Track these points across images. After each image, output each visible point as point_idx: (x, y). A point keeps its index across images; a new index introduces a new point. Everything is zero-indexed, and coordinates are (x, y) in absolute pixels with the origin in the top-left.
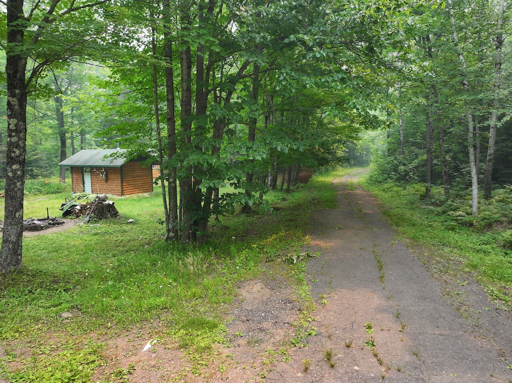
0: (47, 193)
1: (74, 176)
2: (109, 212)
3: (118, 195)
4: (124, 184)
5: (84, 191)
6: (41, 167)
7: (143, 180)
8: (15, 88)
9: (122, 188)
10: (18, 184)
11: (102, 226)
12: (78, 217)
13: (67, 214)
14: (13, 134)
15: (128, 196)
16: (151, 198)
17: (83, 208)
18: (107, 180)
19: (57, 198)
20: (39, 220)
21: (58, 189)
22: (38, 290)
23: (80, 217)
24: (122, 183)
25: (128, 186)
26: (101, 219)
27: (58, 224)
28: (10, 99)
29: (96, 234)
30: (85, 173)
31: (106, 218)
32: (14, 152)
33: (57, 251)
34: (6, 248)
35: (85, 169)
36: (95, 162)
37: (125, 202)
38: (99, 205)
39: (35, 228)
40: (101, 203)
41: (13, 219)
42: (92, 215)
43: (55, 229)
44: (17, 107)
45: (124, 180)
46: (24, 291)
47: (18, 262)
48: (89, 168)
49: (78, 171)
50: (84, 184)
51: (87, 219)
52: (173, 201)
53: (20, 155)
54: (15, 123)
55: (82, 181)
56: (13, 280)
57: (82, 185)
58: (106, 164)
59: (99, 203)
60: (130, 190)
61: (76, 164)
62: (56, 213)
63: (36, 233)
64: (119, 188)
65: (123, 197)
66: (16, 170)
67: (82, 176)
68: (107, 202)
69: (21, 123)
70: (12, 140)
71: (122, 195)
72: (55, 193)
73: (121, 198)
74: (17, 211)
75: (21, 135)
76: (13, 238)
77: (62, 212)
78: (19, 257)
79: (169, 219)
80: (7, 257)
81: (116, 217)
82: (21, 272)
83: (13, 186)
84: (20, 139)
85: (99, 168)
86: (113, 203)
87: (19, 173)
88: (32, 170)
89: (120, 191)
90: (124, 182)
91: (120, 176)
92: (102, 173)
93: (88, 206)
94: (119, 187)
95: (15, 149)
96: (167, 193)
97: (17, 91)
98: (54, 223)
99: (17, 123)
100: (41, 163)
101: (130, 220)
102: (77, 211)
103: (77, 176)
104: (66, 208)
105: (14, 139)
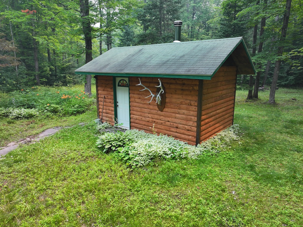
1: (99, 92)
3: (189, 142)
4: (202, 117)
7: (225, 105)
18: (162, 106)
24: (200, 115)
30: (118, 88)
35: (118, 80)
36: (140, 66)
45: (203, 107)
48: (127, 79)
49: (108, 82)
50: (116, 106)
55: (113, 101)
58: (169, 72)
67: (112, 93)
71: (198, 142)
89: (195, 134)
90: (203, 113)
103: (105, 92)
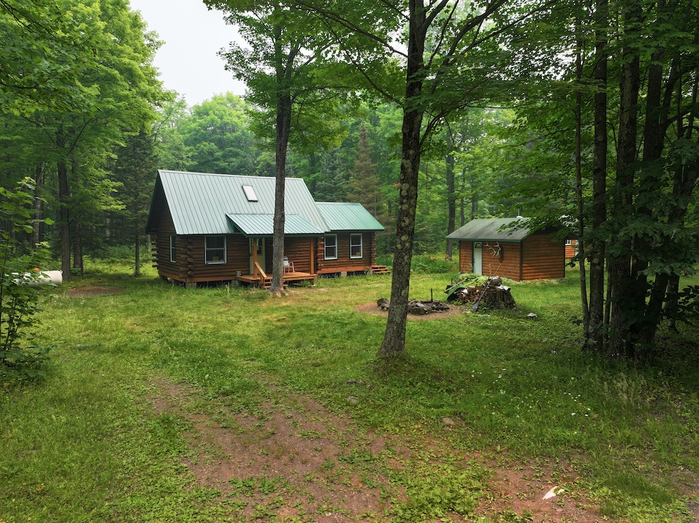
0: (432, 272)
1: (462, 252)
2: (504, 301)
3: (516, 280)
4: (524, 265)
5: (473, 271)
6: (427, 241)
7: (551, 261)
8: (410, 149)
9: (521, 270)
10: (406, 257)
11: (492, 318)
12: (464, 303)
13: (452, 298)
14: (405, 201)
15: (529, 282)
16: (562, 287)
17: (472, 292)
18: (502, 258)
19: (442, 278)
20: (422, 303)
21: (443, 267)
22: (419, 384)
23: (468, 304)
24: (521, 263)
25: (529, 268)
26: (492, 308)
27: (442, 309)
28: (404, 161)
29: (486, 327)
30: (475, 249)
31: (498, 308)
32: (404, 221)
33: (439, 342)
34: (391, 330)
35: (475, 243)
36: (488, 235)
37: (525, 290)
38: (491, 290)
39: (418, 312)
40: (494, 288)
41: (399, 297)
42: (482, 302)
43: (439, 315)
44: (410, 170)
45: (524, 259)
46: (405, 381)
47: (401, 347)
48: (481, 243)
49: (467, 246)
50: (473, 263)
51: (475, 307)
52: (596, 291)
53: (410, 224)
54: (407, 188)
55: (471, 258)
56: (396, 366)
57: (471, 264)
58: (502, 238)
59: (491, 288)
60: (532, 274)
61: (465, 237)
62: (441, 296)
63: (419, 318)
64: (517, 270)
65: (521, 283)
66: (404, 241)
67: (471, 253)
68: (500, 287)
69: (413, 188)
70: (403, 208)
71: (521, 279)
72: (440, 272)
73: (518, 283)
74: (403, 288)
75: (412, 201)
76: (398, 319)
77: (447, 296)
78: (403, 341)
79: (590, 318)
80: (391, 339)
81: (511, 308)
82: (403, 359)
83: (400, 259)
84: (410, 206)
85: (492, 243)
86: (509, 289)
87: (407, 245)
88: (417, 245)
89: (519, 275)
90: (524, 262)
91: (519, 253)
92: (497, 249)
93: (477, 291)
94: (517, 268)
95: (405, 218)
96: (588, 281)
97: (411, 152)
98: (438, 307)
99: (409, 188)
100: (428, 236)
101: (531, 315)
102: (464, 295)
103: (466, 252)
104: (452, 291)
105: (405, 207)
